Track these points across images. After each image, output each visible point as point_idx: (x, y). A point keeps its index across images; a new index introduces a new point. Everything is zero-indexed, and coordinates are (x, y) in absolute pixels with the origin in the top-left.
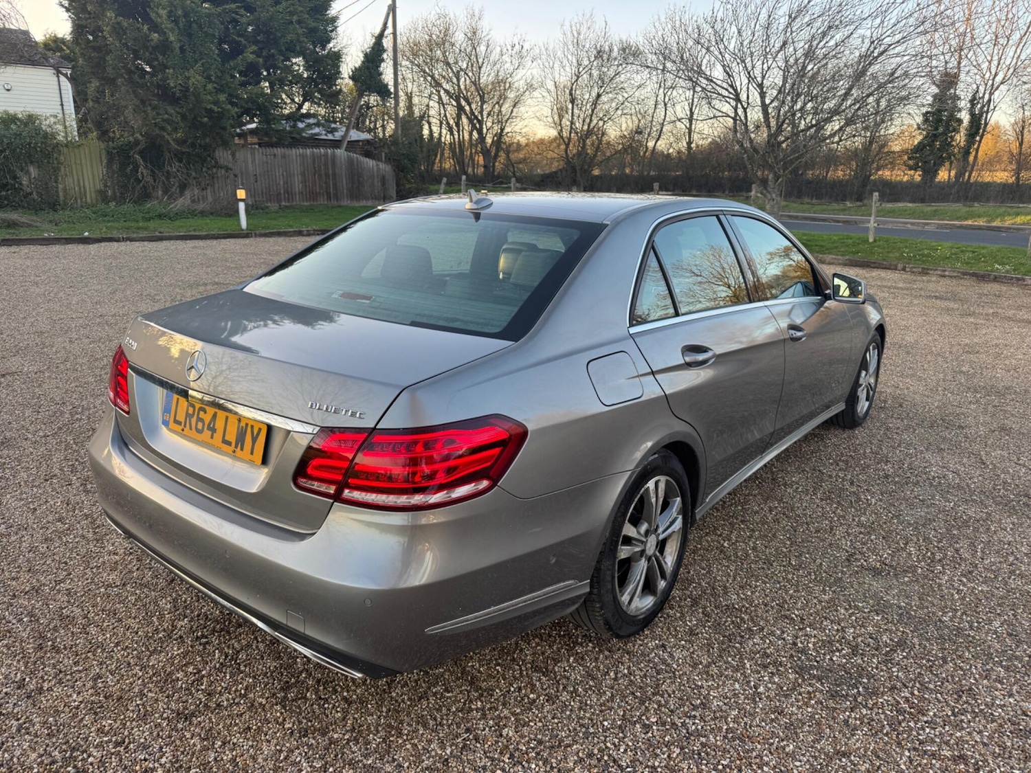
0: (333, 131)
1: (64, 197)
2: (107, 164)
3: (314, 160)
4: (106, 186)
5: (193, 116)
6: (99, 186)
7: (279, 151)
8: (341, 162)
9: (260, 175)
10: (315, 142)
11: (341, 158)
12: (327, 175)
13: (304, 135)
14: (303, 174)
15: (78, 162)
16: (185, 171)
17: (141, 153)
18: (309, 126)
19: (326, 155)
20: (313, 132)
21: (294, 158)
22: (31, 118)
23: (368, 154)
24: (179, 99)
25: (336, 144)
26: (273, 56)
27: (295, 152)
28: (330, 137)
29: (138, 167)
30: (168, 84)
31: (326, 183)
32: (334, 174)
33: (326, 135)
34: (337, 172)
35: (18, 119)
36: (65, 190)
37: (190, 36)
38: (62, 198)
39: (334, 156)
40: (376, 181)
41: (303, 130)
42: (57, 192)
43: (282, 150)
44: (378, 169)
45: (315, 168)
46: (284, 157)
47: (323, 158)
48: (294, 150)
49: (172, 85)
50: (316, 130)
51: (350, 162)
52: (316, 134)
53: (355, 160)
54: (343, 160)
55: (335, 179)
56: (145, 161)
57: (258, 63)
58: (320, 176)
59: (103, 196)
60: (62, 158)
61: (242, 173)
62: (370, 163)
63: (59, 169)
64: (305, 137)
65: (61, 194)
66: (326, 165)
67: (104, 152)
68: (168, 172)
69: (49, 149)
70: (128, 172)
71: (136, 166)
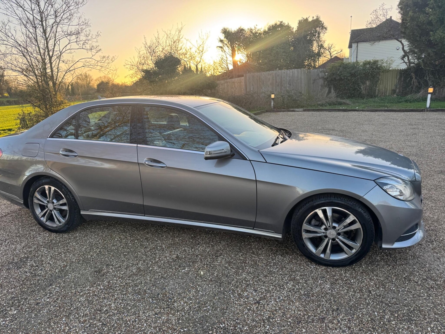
1: (378, 93)
2: (399, 78)
4: (396, 88)
6: (393, 88)
22: (375, 62)
29: (413, 78)
36: (379, 90)
38: (377, 93)
42: (376, 91)
49: (432, 39)
59: (394, 91)
60: (380, 77)
63: (378, 81)
65: (377, 91)
67: (398, 73)
68: (426, 81)
69: (375, 74)
70: (407, 81)
71: (411, 78)
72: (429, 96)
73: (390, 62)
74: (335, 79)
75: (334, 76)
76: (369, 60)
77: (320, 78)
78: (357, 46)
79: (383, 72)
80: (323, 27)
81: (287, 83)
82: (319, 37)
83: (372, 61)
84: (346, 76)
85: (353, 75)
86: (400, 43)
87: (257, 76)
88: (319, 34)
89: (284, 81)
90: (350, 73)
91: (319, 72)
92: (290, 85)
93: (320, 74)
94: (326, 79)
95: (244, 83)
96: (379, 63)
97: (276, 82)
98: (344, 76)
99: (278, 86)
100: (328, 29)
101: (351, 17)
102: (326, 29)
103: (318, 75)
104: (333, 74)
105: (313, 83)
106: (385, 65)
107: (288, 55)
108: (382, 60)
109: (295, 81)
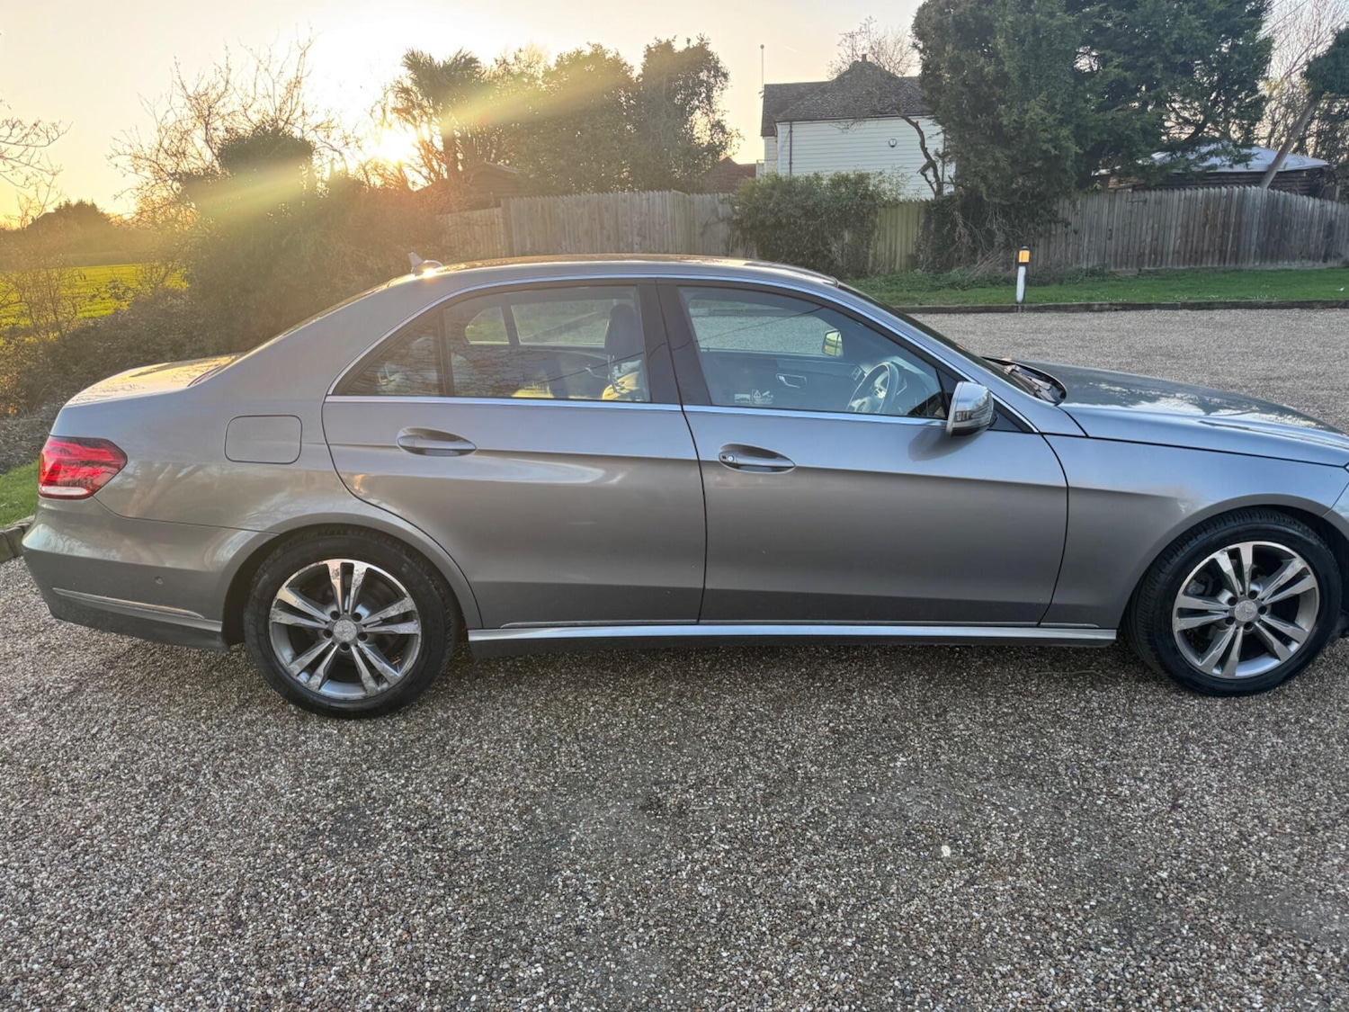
0: (1245, 159)
1: (874, 263)
2: (925, 223)
3: (1207, 206)
4: (918, 250)
5: (1025, 159)
6: (912, 250)
7: (1152, 196)
8: (1254, 204)
9: (1118, 229)
10: (1213, 178)
11: (1254, 200)
12: (1225, 225)
13: (1195, 169)
14: (1186, 226)
15: (894, 223)
17: (964, 209)
18: (1203, 158)
19: (1230, 196)
20: (1206, 164)
21: (1176, 202)
22: (862, 178)
23: (1313, 191)
24: (1013, 138)
25: (1256, 178)
26: (1153, 63)
27: (1177, 196)
28: (1239, 168)
30: (1001, 123)
31: (1222, 236)
32: (1239, 225)
33: (1231, 166)
34: (1245, 219)
35: (849, 180)
36: (875, 255)
37: (1037, 57)
38: (870, 265)
39: (1243, 197)
40: (1315, 230)
41: (1194, 163)
42: (867, 258)
43: (1159, 193)
44: (1323, 213)
45: (1207, 216)
46: (1159, 202)
47: (1223, 201)
48: (1177, 193)
49: (1005, 123)
50: (1214, 160)
51: (1272, 204)
52: (1210, 167)
53: (1281, 200)
54: (1258, 202)
55: (1239, 231)
56: (966, 217)
57: (1125, 78)
58: (1214, 227)
59: (913, 262)
60: (878, 220)
61: (1091, 228)
62: (1310, 203)
63: (872, 232)
64: (1192, 172)
65: (871, 259)
66: (1227, 211)
67: (922, 210)
68: (988, 231)
69: (865, 210)
70: (945, 232)
71: (955, 225)
72: (1022, 271)
73: (899, 179)
74: (763, 223)
75: (761, 216)
76: (844, 173)
77: (723, 220)
78: (791, 131)
79: (884, 206)
80: (717, 69)
81: (635, 233)
82: (709, 98)
83: (852, 176)
84: (794, 216)
85: (810, 213)
86: (913, 128)
87: (542, 207)
88: (710, 90)
89: (626, 226)
90: (803, 208)
91: (716, 202)
92: (644, 237)
93: (720, 209)
94: (738, 223)
95: (502, 225)
96: (872, 182)
97: (602, 228)
98: (788, 216)
99: (608, 239)
100: (731, 76)
101: (762, 47)
102: (725, 76)
103: (715, 211)
104: (757, 209)
105: (702, 234)
106: (886, 186)
107: (627, 148)
108: (881, 173)
109: (657, 227)
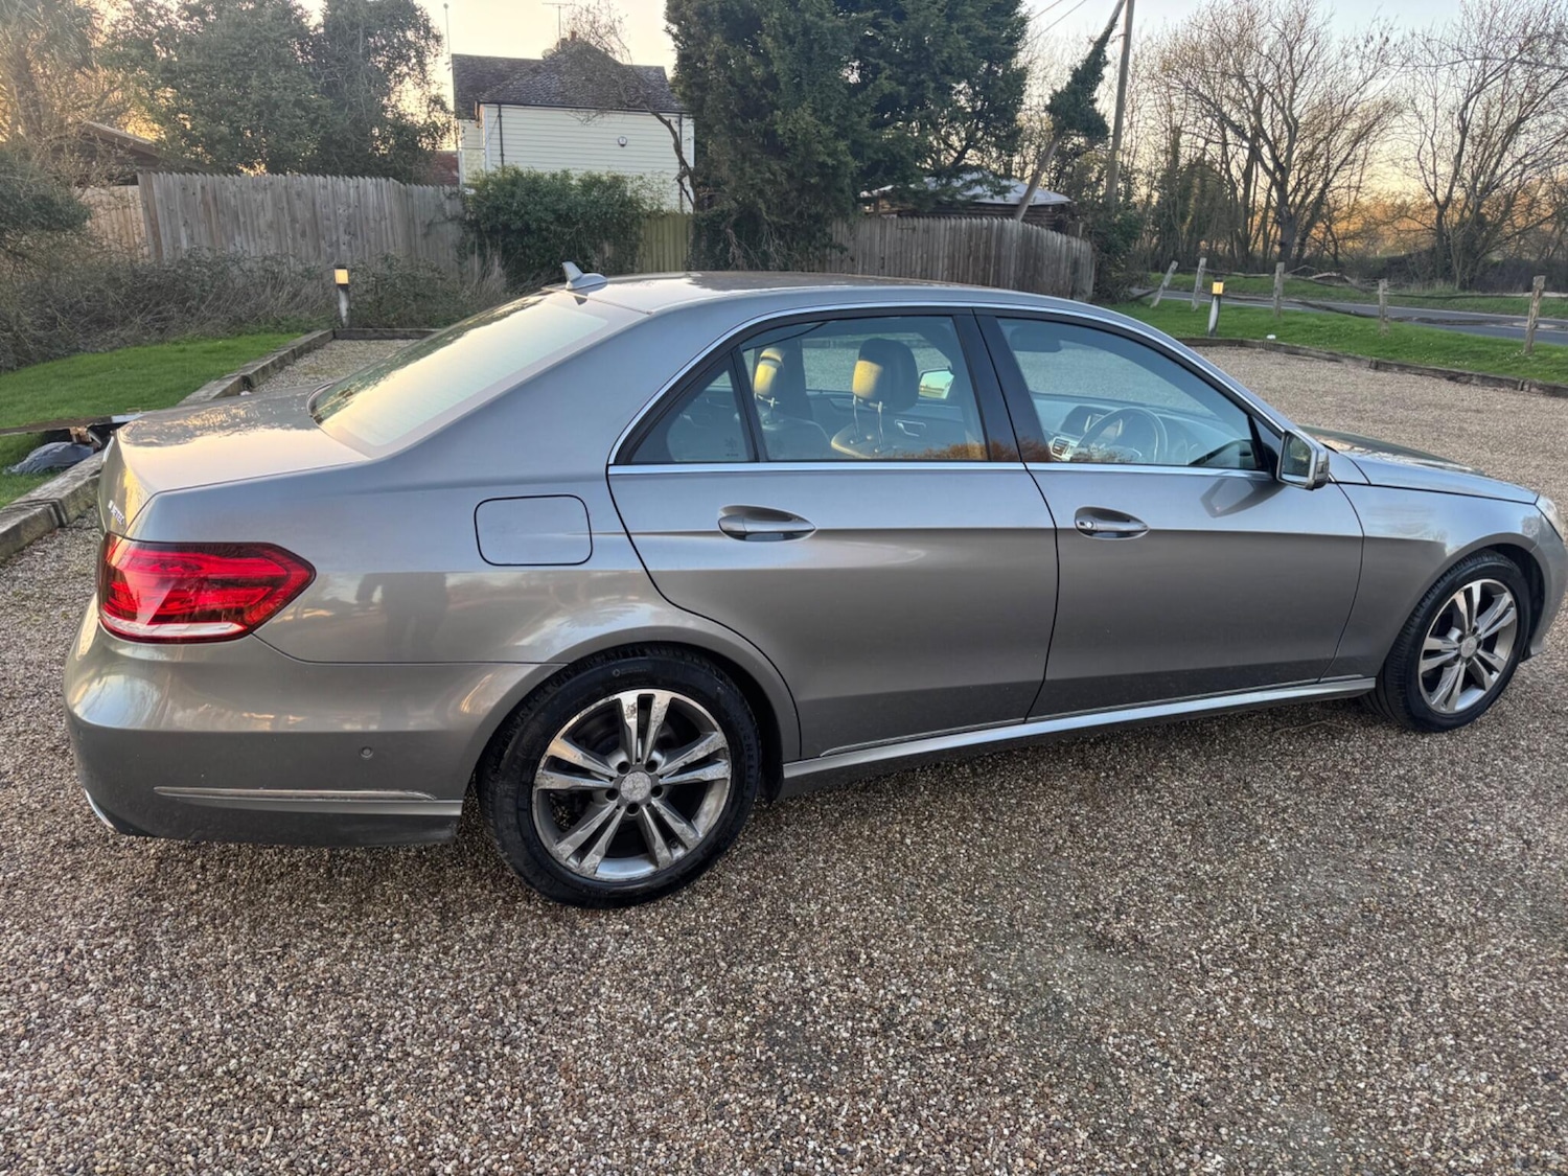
0: (1004, 190)
2: (694, 240)
3: (970, 236)
5: (801, 174)
7: (920, 223)
8: (1011, 238)
9: (890, 258)
10: (976, 208)
11: (1012, 232)
12: (987, 258)
13: (959, 197)
14: (952, 258)
15: (660, 238)
16: (785, 251)
17: (736, 226)
18: (968, 186)
19: (989, 228)
20: (971, 193)
21: (942, 232)
22: (617, 181)
23: (1058, 227)
24: (787, 150)
25: (1010, 211)
26: (924, 82)
27: (943, 225)
28: (998, 200)
29: (729, 245)
30: (775, 131)
31: (984, 270)
32: (998, 258)
33: (992, 197)
34: (1003, 253)
35: (602, 183)
37: (809, 61)
39: (1002, 228)
40: (1063, 266)
41: (958, 190)
43: (926, 220)
44: (1069, 249)
45: (970, 247)
46: (927, 231)
47: (984, 232)
48: (943, 221)
49: (780, 132)
50: (978, 190)
51: (1027, 237)
52: (975, 196)
53: (1034, 234)
54: (1015, 235)
55: (999, 265)
56: (739, 237)
57: (899, 93)
58: (976, 259)
60: (642, 232)
61: (864, 254)
62: (1059, 239)
63: (637, 247)
64: (959, 201)
66: (988, 243)
67: (691, 227)
68: (765, 253)
69: (628, 220)
70: (717, 251)
71: (728, 245)
73: (661, 186)
74: (506, 226)
75: (503, 218)
76: (596, 173)
77: (452, 219)
78: (500, 116)
79: (648, 217)
80: (428, 30)
81: (341, 229)
82: (421, 64)
83: (605, 178)
84: (545, 221)
85: (564, 219)
86: (665, 128)
87: (203, 188)
88: (420, 55)
89: (329, 219)
90: (554, 211)
91: (442, 196)
92: (354, 235)
93: (447, 206)
94: (474, 225)
95: (140, 210)
96: (629, 186)
97: (294, 220)
98: (540, 220)
99: (303, 234)
100: (445, 40)
102: (438, 39)
103: (440, 207)
104: (498, 209)
105: (426, 235)
106: (644, 193)
107: (317, 118)
108: (641, 178)
109: (372, 224)
